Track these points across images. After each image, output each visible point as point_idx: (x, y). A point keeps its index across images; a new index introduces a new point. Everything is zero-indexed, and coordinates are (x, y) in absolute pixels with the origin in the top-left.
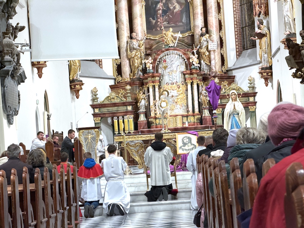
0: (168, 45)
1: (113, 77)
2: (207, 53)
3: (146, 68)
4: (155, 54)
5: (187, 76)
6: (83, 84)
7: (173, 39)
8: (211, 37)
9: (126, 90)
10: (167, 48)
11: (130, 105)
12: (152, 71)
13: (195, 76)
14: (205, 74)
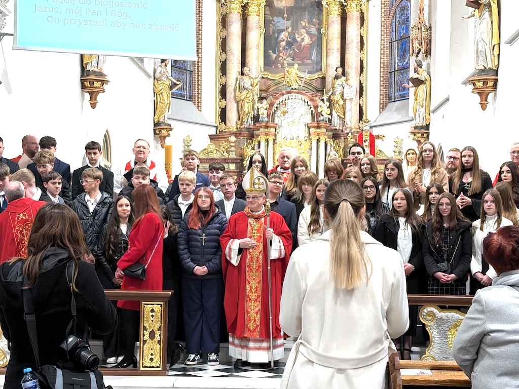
0: (291, 86)
1: (215, 125)
2: (341, 102)
3: (258, 115)
4: (272, 97)
5: (312, 130)
6: (171, 129)
7: (298, 79)
8: (349, 82)
9: (229, 142)
10: (289, 90)
11: (233, 163)
12: (266, 119)
13: (324, 130)
14: (336, 129)
